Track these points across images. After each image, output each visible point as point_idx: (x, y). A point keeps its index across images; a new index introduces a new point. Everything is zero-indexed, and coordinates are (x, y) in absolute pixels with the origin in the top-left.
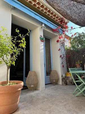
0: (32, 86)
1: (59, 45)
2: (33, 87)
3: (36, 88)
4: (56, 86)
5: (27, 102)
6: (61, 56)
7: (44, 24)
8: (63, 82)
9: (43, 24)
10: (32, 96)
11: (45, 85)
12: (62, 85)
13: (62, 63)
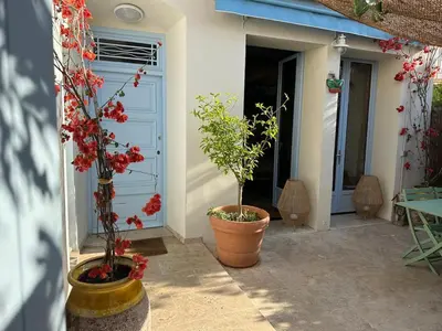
0: (294, 216)
1: (401, 93)
2: (295, 220)
3: (303, 222)
4: (369, 224)
5: (278, 253)
6: (403, 132)
7: (345, 34)
8: (397, 217)
9: (343, 36)
10: (290, 240)
11: (332, 214)
12: (393, 222)
13: (406, 154)
